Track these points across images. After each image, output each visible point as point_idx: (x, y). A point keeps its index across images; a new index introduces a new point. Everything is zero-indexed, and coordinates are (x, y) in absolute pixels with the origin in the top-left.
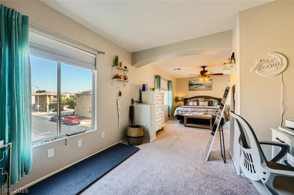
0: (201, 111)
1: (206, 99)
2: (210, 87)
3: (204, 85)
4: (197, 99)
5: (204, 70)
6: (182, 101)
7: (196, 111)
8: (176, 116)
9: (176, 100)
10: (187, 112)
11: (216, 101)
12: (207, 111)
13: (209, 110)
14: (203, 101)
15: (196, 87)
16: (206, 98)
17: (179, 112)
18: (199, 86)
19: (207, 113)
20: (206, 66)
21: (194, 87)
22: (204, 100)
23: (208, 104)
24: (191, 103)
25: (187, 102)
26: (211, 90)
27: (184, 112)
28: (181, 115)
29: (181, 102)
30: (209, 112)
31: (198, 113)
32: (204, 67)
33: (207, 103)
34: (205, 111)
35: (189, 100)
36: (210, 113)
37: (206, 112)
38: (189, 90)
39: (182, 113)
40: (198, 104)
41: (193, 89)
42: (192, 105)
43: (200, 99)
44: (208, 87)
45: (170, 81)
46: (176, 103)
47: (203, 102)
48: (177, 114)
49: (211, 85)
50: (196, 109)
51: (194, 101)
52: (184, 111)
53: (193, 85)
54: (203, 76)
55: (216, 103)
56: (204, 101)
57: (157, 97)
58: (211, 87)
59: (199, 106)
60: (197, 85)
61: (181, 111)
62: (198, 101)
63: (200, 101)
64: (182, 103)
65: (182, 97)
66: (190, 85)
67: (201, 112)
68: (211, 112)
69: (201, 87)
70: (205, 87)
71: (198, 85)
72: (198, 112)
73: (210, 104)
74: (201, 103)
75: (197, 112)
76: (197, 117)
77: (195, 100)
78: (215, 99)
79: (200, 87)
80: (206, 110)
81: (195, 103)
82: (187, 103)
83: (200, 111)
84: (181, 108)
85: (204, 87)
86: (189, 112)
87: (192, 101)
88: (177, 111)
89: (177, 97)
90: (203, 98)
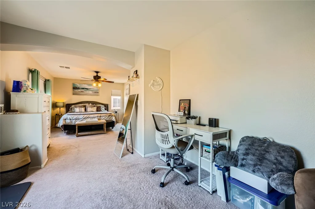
0: (95, 117)
1: (94, 105)
2: (96, 93)
4: (84, 104)
5: (97, 75)
6: (63, 107)
7: (89, 117)
8: (62, 126)
9: (55, 106)
10: (78, 120)
11: (103, 106)
14: (92, 107)
15: (82, 91)
16: (94, 103)
17: (67, 121)
20: (99, 72)
22: (91, 105)
23: (97, 109)
24: (77, 110)
25: (71, 108)
26: (98, 95)
27: (74, 120)
28: (69, 124)
29: (61, 108)
30: (102, 117)
31: (90, 119)
32: (97, 72)
33: (95, 108)
34: (98, 117)
35: (73, 106)
38: (73, 94)
39: (71, 122)
40: (86, 110)
41: (78, 93)
43: (87, 104)
45: (48, 80)
46: (54, 110)
48: (64, 123)
49: (98, 91)
50: (89, 115)
51: (81, 107)
52: (73, 118)
53: (79, 88)
54: (96, 81)
55: (103, 108)
57: (45, 101)
58: (98, 92)
59: (87, 112)
60: (83, 89)
61: (70, 119)
62: (85, 106)
63: (88, 106)
64: (63, 110)
65: (63, 103)
66: (75, 88)
68: (104, 117)
72: (92, 118)
73: (98, 109)
74: (89, 109)
76: (92, 124)
77: (82, 105)
78: (102, 104)
80: (99, 115)
81: (83, 109)
82: (70, 110)
83: (93, 117)
84: (68, 116)
85: (91, 92)
86: (80, 119)
87: (78, 107)
88: (63, 120)
89: (56, 102)
90: (90, 104)
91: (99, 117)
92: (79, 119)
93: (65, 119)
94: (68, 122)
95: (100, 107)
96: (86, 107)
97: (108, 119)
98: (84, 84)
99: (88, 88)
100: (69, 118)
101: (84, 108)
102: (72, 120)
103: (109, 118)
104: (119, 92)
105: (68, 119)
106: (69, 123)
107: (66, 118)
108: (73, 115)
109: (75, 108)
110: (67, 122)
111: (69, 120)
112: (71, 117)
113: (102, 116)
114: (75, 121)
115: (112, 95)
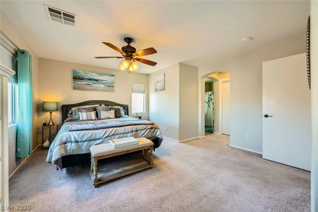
0: (126, 133)
1: (110, 107)
2: (110, 87)
3: (102, 81)
5: (129, 45)
6: (57, 110)
7: (117, 134)
9: (40, 108)
10: (93, 142)
11: (122, 108)
12: (137, 131)
13: (139, 127)
15: (89, 84)
16: (109, 104)
17: (69, 145)
18: (95, 84)
19: (137, 134)
20: (133, 39)
21: (84, 82)
22: (106, 108)
23: (115, 114)
24: (83, 115)
25: (70, 112)
26: (113, 91)
27: (86, 143)
28: (76, 153)
29: (53, 113)
30: (139, 132)
31: (121, 138)
32: (128, 40)
34: (132, 132)
35: (73, 109)
36: (141, 134)
37: (135, 134)
38: (75, 88)
39: (80, 148)
40: (97, 115)
42: (85, 118)
43: (98, 107)
44: (109, 86)
45: (23, 52)
46: (39, 115)
47: (105, 111)
48: (63, 152)
49: (113, 84)
52: (84, 140)
53: (82, 79)
55: (122, 111)
56: (107, 110)
58: (113, 86)
59: (100, 119)
60: (90, 79)
61: (77, 142)
62: (95, 109)
64: (57, 116)
65: (57, 103)
66: (76, 78)
67: (125, 135)
68: (143, 132)
69: (97, 85)
71: (92, 81)
73: (118, 114)
74: (103, 114)
75: (117, 136)
77: (90, 108)
78: (120, 105)
79: (95, 85)
80: (135, 128)
81: (93, 114)
83: (123, 133)
85: (102, 86)
86: (99, 139)
87: (84, 111)
88: (60, 145)
89: (43, 102)
90: (103, 105)
91: (134, 133)
92: (96, 140)
93: (65, 143)
94: (72, 148)
95: (119, 109)
96: (98, 110)
97: (149, 135)
98: (92, 72)
99: (97, 79)
100: (75, 138)
101: (95, 112)
102: (80, 143)
103: (151, 132)
104: (142, 87)
105: (71, 142)
106: (73, 150)
107: (67, 139)
108: (84, 132)
109: (80, 113)
110: (68, 148)
111: (73, 144)
112: (79, 135)
113: (140, 130)
114: (87, 145)
115: (133, 92)
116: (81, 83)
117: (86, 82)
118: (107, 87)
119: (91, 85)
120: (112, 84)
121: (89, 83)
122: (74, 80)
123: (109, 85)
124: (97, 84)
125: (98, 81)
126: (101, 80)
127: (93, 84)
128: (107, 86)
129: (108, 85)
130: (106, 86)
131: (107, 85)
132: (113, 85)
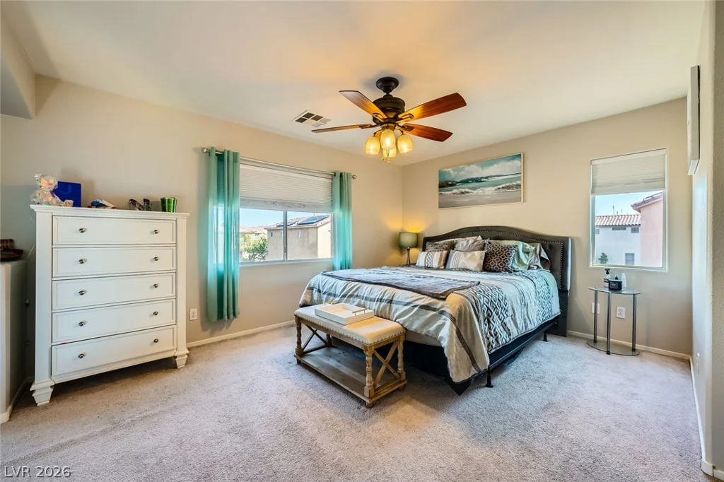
1: (486, 241)
2: (512, 189)
3: (490, 180)
4: (450, 240)
5: (388, 95)
6: (416, 246)
11: (532, 247)
15: (462, 193)
18: (474, 189)
19: (390, 309)
21: (455, 191)
23: (484, 261)
24: (421, 257)
30: (395, 307)
33: (481, 255)
34: (381, 300)
36: (397, 314)
37: (385, 307)
38: (442, 206)
40: (446, 261)
44: (508, 187)
47: (470, 251)
49: (519, 179)
55: (528, 257)
60: (465, 182)
62: (450, 248)
63: (460, 247)
65: (418, 234)
66: (444, 185)
68: (401, 310)
69: (479, 191)
70: (493, 189)
73: (494, 262)
74: (455, 259)
77: (445, 243)
78: (535, 238)
79: (475, 192)
81: (436, 257)
89: (400, 233)
91: (383, 304)
96: (454, 250)
97: (414, 326)
98: (469, 164)
99: (480, 176)
101: (444, 252)
103: (423, 318)
109: (421, 253)
115: (596, 189)
116: (451, 192)
117: (458, 189)
118: (501, 190)
119: (468, 192)
120: (516, 181)
121: (463, 190)
122: (440, 191)
123: (507, 184)
124: (479, 187)
125: (481, 181)
126: (487, 178)
127: (470, 191)
128: (503, 188)
129: (504, 185)
130: (499, 189)
131: (501, 186)
132: (518, 182)
